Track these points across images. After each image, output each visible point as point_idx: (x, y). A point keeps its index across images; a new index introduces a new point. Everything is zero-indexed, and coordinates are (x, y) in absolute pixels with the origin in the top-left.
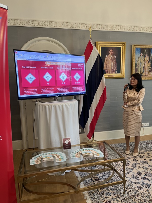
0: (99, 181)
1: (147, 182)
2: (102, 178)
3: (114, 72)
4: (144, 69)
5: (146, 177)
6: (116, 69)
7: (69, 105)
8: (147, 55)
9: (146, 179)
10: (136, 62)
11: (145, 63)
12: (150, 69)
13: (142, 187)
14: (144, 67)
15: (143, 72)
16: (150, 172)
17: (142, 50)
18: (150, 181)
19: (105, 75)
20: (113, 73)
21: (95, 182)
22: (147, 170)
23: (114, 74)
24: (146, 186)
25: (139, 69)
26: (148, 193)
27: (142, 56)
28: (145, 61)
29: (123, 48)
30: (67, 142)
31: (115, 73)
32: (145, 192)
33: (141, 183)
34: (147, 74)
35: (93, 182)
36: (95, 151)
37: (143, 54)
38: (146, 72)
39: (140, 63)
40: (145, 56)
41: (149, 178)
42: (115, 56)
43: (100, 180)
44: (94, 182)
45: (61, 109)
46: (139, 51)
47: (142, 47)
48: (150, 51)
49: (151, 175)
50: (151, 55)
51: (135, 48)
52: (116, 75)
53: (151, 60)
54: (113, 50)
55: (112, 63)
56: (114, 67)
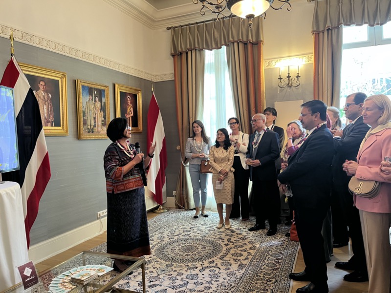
1: (158, 288)
3: (49, 124)
4: (95, 122)
5: (152, 283)
8: (97, 99)
9: (155, 285)
10: (84, 109)
11: (96, 112)
12: (103, 121)
14: (95, 118)
15: (95, 126)
16: (152, 276)
17: (90, 91)
18: (161, 285)
19: (44, 129)
23: (50, 127)
25: (89, 121)
27: (91, 99)
28: (95, 109)
29: (62, 83)
30: (28, 272)
34: (100, 129)
37: (92, 97)
38: (98, 126)
39: (90, 110)
40: (95, 101)
41: (158, 282)
42: (50, 95)
46: (87, 91)
47: (91, 86)
48: (101, 93)
49: (157, 278)
50: (103, 100)
51: (81, 86)
52: (54, 129)
53: (103, 109)
54: (45, 83)
55: (45, 106)
56: (48, 115)
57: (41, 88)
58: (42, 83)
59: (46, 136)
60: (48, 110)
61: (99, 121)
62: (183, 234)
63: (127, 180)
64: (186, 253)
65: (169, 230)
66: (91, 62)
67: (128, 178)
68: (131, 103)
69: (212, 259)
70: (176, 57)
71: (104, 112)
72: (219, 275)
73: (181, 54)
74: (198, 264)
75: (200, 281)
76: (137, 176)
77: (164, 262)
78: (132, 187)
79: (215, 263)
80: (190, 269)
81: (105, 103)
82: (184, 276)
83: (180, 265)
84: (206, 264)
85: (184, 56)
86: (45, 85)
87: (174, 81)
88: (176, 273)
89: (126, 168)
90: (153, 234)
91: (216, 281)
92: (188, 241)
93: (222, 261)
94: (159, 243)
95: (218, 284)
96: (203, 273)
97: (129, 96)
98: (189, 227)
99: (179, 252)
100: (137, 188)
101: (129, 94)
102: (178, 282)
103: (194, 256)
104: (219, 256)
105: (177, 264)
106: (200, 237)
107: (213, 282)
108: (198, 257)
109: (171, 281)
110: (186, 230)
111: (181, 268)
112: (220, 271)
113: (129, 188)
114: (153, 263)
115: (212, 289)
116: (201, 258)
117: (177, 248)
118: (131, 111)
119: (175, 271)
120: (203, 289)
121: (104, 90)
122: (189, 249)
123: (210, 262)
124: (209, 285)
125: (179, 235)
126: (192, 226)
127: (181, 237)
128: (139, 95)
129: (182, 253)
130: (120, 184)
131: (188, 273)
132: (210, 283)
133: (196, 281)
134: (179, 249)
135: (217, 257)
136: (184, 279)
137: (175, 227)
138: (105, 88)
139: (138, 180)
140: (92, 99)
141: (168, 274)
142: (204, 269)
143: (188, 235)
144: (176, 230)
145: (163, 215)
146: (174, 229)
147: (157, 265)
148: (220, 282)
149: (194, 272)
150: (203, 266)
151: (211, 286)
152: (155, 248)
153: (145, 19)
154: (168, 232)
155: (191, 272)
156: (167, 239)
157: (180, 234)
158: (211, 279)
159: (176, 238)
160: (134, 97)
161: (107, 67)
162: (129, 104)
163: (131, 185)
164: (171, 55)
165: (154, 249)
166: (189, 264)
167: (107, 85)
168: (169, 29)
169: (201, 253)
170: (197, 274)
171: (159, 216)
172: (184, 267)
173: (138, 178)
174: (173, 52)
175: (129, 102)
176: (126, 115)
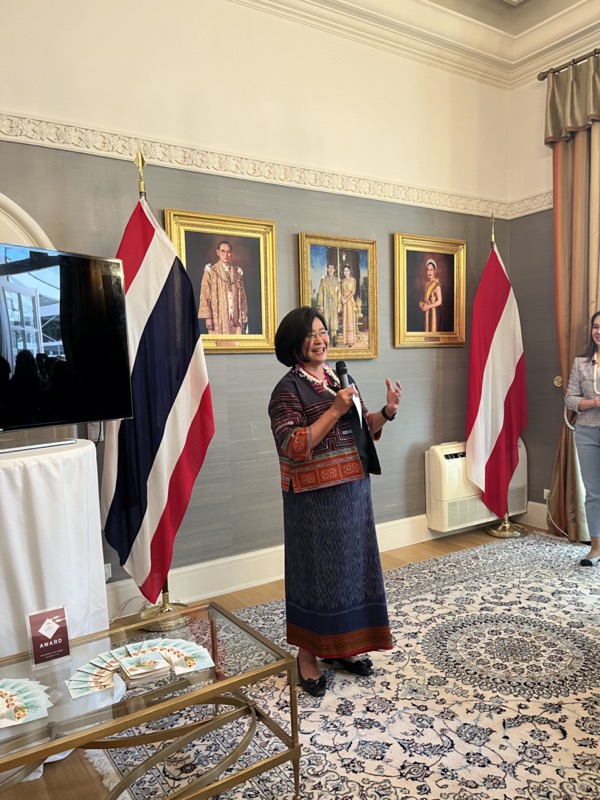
0: (195, 772)
1: (373, 735)
2: (208, 757)
3: (239, 329)
4: (341, 323)
5: (369, 715)
6: (244, 318)
7: (56, 465)
8: (347, 272)
9: (371, 724)
10: (315, 296)
11: (344, 301)
12: (360, 320)
13: (359, 758)
14: (340, 315)
15: (340, 331)
16: (381, 695)
18: (383, 729)
19: (203, 340)
20: (235, 333)
21: (178, 780)
22: (370, 690)
23: (238, 336)
24: (373, 752)
26: (380, 779)
27: (332, 274)
28: (343, 294)
29: (265, 243)
30: (48, 629)
31: (243, 333)
32: (372, 778)
33: (354, 746)
34: (352, 338)
35: (171, 782)
36: (175, 649)
37: (335, 267)
38: (348, 331)
39: (328, 298)
40: (343, 277)
41: (381, 718)
42: (240, 270)
43: (199, 767)
44: (174, 779)
45: (19, 483)
46: (322, 257)
47: (332, 244)
48: (356, 259)
49: (388, 706)
50: (363, 273)
51: (309, 246)
52: (247, 340)
53: (362, 292)
54: (230, 246)
55: (230, 294)
56: (237, 311)
57: (223, 257)
58: (224, 247)
59: (208, 352)
60: (236, 300)
61: (350, 321)
62: (525, 604)
63: (323, 461)
64: (498, 660)
65: (497, 586)
66: (337, 191)
67: (324, 457)
68: (436, 276)
69: (561, 698)
70: (560, 146)
71: (365, 299)
72: (551, 753)
73: (573, 134)
74: (511, 702)
75: (485, 752)
76: (347, 451)
77: (431, 668)
78: (334, 479)
79: (564, 712)
80: (480, 708)
81: (366, 279)
82: (454, 725)
83: (465, 688)
84: (534, 708)
85: (581, 138)
86: (230, 251)
87: (551, 212)
88: (440, 708)
89: (316, 430)
90: (452, 588)
91: (530, 769)
92: (526, 628)
93: (585, 714)
94: (450, 613)
95: (529, 782)
96: (509, 732)
97: (430, 261)
98: (553, 589)
99: (482, 651)
100: (347, 480)
101: (432, 255)
102: (430, 737)
103: (514, 674)
104: (588, 694)
105: (459, 683)
106: (564, 624)
107: (520, 770)
108: (522, 682)
109: (414, 727)
110: (539, 594)
111: (461, 699)
112: (561, 744)
113: (328, 481)
114: (405, 662)
115: (504, 791)
116: (533, 687)
117: (484, 641)
118: (435, 294)
119: (442, 701)
120: (479, 781)
121: (365, 252)
122: (514, 650)
123: (548, 707)
124: (503, 774)
125: (512, 603)
126: (562, 589)
127: (515, 611)
128: (459, 255)
129: (488, 656)
130: (307, 469)
131: (470, 719)
132: (510, 769)
133: (475, 749)
134: (488, 644)
135: (581, 695)
136: (449, 734)
137: (516, 582)
138: (367, 246)
139: (352, 462)
140: (336, 272)
141: (419, 703)
142: (518, 721)
143: (535, 610)
144: (515, 590)
145: (504, 543)
146: (509, 585)
147: (409, 673)
148: (539, 778)
149: (485, 722)
150: (523, 712)
151: (509, 779)
152: (434, 625)
153: (484, 67)
154: (489, 589)
155: (477, 720)
156: (474, 610)
157: (515, 603)
158: (519, 758)
159: (499, 610)
160: (448, 261)
161: (375, 197)
162: (432, 278)
163: (333, 472)
164: (546, 143)
165: (430, 627)
166: (488, 694)
167: (372, 239)
168: (542, 77)
169: (539, 669)
170: (492, 731)
171: (495, 544)
172: (471, 698)
173: (349, 455)
174: (551, 134)
175: (431, 273)
176: (421, 304)
